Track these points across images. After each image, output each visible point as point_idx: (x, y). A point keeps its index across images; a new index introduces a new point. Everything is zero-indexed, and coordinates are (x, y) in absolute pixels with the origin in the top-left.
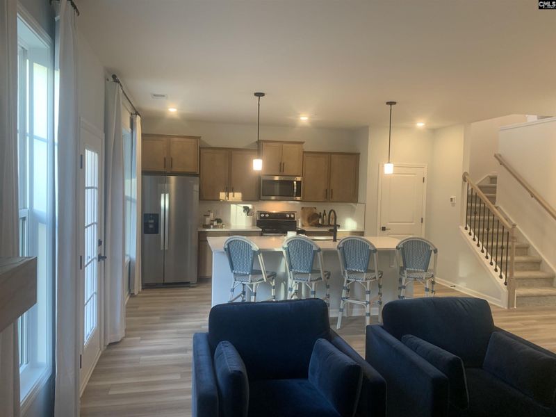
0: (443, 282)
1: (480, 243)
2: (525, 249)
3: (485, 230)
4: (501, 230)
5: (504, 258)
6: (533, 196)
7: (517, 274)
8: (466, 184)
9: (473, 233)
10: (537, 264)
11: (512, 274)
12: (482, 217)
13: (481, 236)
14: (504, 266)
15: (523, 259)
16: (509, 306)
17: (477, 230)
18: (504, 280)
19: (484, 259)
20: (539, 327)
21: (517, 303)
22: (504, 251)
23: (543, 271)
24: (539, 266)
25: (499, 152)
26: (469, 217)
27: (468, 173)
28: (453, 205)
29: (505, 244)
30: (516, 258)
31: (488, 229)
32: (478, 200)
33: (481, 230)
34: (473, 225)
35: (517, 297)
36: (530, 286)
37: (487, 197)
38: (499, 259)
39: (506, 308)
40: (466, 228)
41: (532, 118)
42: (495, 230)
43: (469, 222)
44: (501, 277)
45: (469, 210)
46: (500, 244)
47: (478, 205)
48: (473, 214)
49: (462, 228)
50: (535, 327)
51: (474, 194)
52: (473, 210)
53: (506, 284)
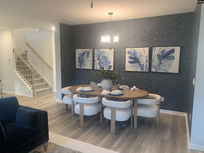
0: (9, 92)
1: (22, 76)
2: (38, 76)
3: (23, 71)
4: (28, 70)
5: (31, 80)
6: (39, 57)
7: (35, 85)
8: (15, 53)
9: (19, 72)
10: (42, 80)
11: (33, 85)
12: (22, 66)
13: (22, 73)
14: (31, 83)
15: (38, 79)
16: (33, 96)
17: (20, 71)
18: (31, 88)
19: (24, 81)
20: (43, 101)
21: (36, 95)
22: (31, 77)
23: (44, 82)
24: (43, 81)
25: (27, 42)
26: (17, 66)
27: (15, 49)
28: (10, 62)
29: (30, 75)
30: (35, 79)
31: (24, 70)
32: (20, 59)
33: (22, 71)
34: (19, 69)
35: (36, 93)
36: (40, 88)
37: (23, 58)
38: (29, 80)
39: (33, 97)
40: (16, 70)
41: (37, 30)
42: (27, 70)
43: (17, 68)
44: (30, 87)
45: (17, 64)
46: (29, 75)
47: (20, 61)
48: (18, 65)
49: (15, 70)
50: (42, 101)
51: (18, 57)
52: (18, 64)
53: (32, 89)
